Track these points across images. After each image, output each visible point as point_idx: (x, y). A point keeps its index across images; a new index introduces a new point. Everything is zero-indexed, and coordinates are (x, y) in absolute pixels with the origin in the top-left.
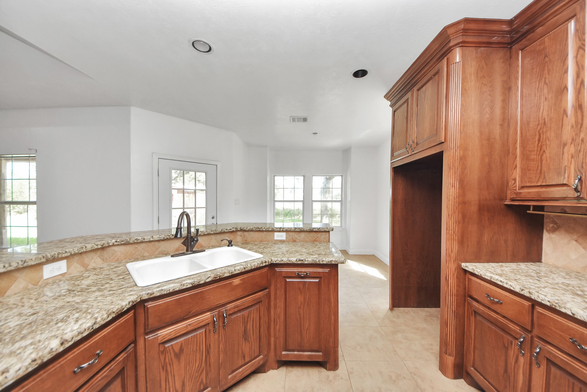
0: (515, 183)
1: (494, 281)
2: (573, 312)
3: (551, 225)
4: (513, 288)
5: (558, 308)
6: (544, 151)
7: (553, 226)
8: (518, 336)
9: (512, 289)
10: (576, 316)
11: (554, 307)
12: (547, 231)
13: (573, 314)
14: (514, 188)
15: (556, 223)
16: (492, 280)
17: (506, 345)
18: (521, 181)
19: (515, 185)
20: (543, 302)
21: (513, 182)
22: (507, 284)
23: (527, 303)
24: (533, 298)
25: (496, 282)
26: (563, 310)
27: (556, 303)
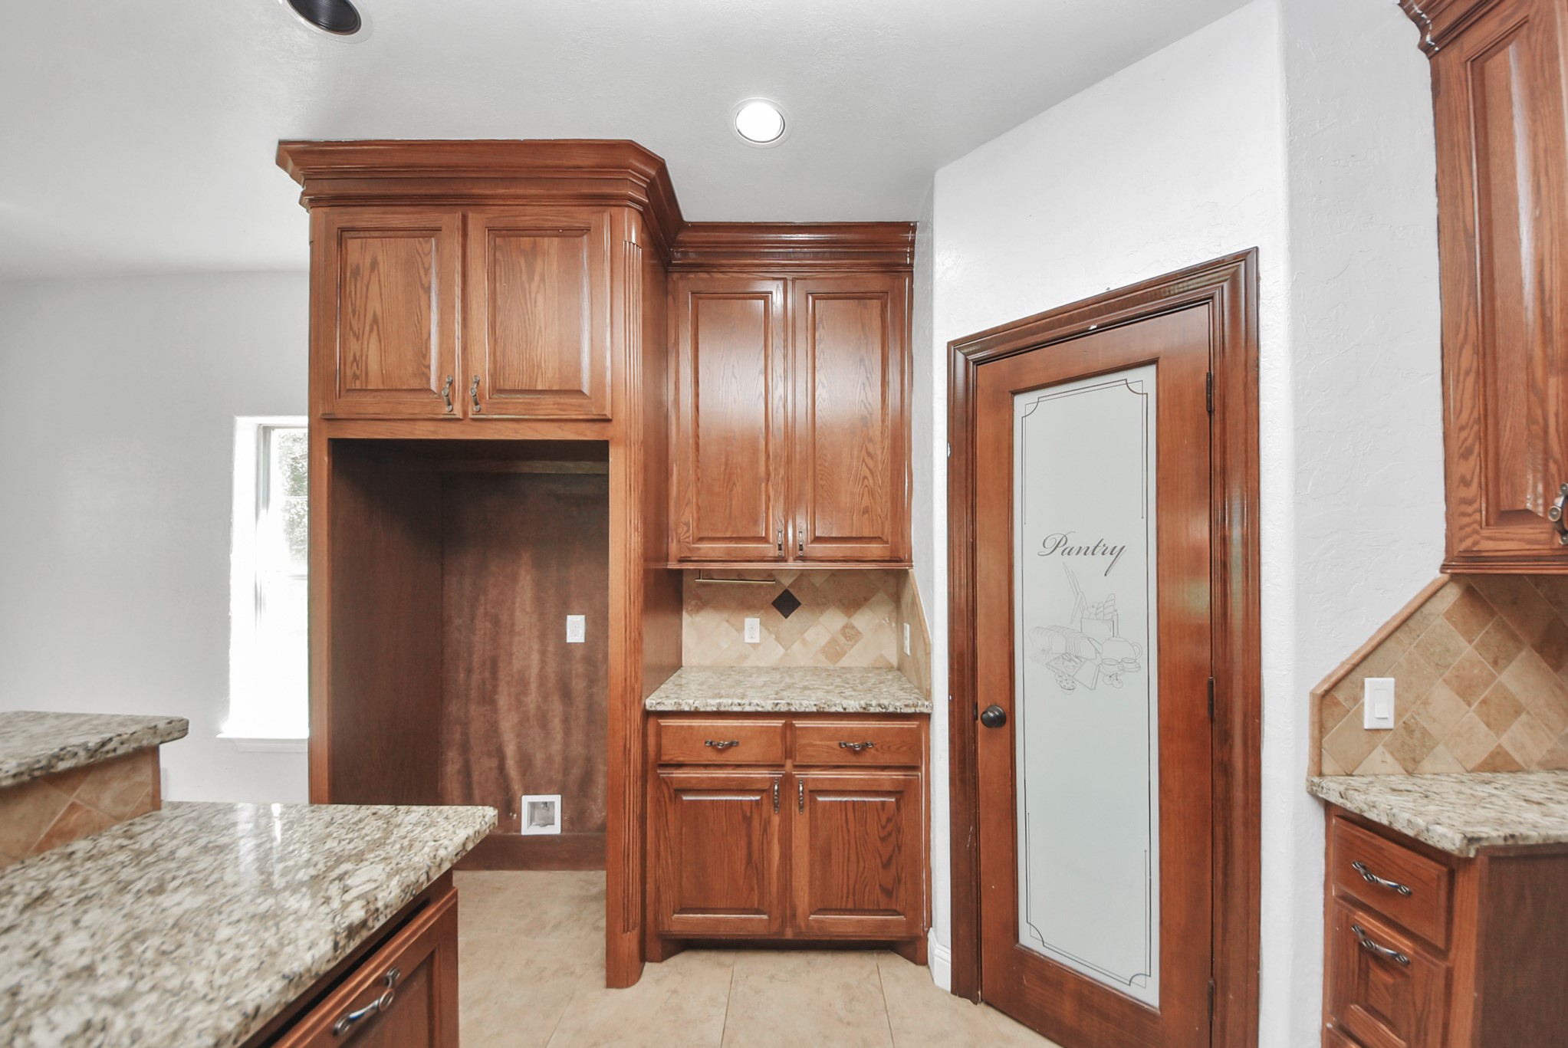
0: (688, 530)
1: (727, 709)
2: (844, 706)
3: (693, 602)
4: (762, 707)
5: (827, 710)
6: (734, 484)
7: (697, 603)
8: (766, 786)
9: (760, 709)
10: (847, 711)
11: (822, 710)
12: (687, 612)
13: (845, 709)
14: (687, 540)
15: (700, 598)
16: (722, 709)
17: (748, 814)
18: (698, 527)
19: (687, 535)
20: (807, 710)
21: (685, 529)
22: (750, 704)
23: (778, 723)
24: (793, 710)
25: (730, 709)
26: (833, 709)
27: (825, 704)
